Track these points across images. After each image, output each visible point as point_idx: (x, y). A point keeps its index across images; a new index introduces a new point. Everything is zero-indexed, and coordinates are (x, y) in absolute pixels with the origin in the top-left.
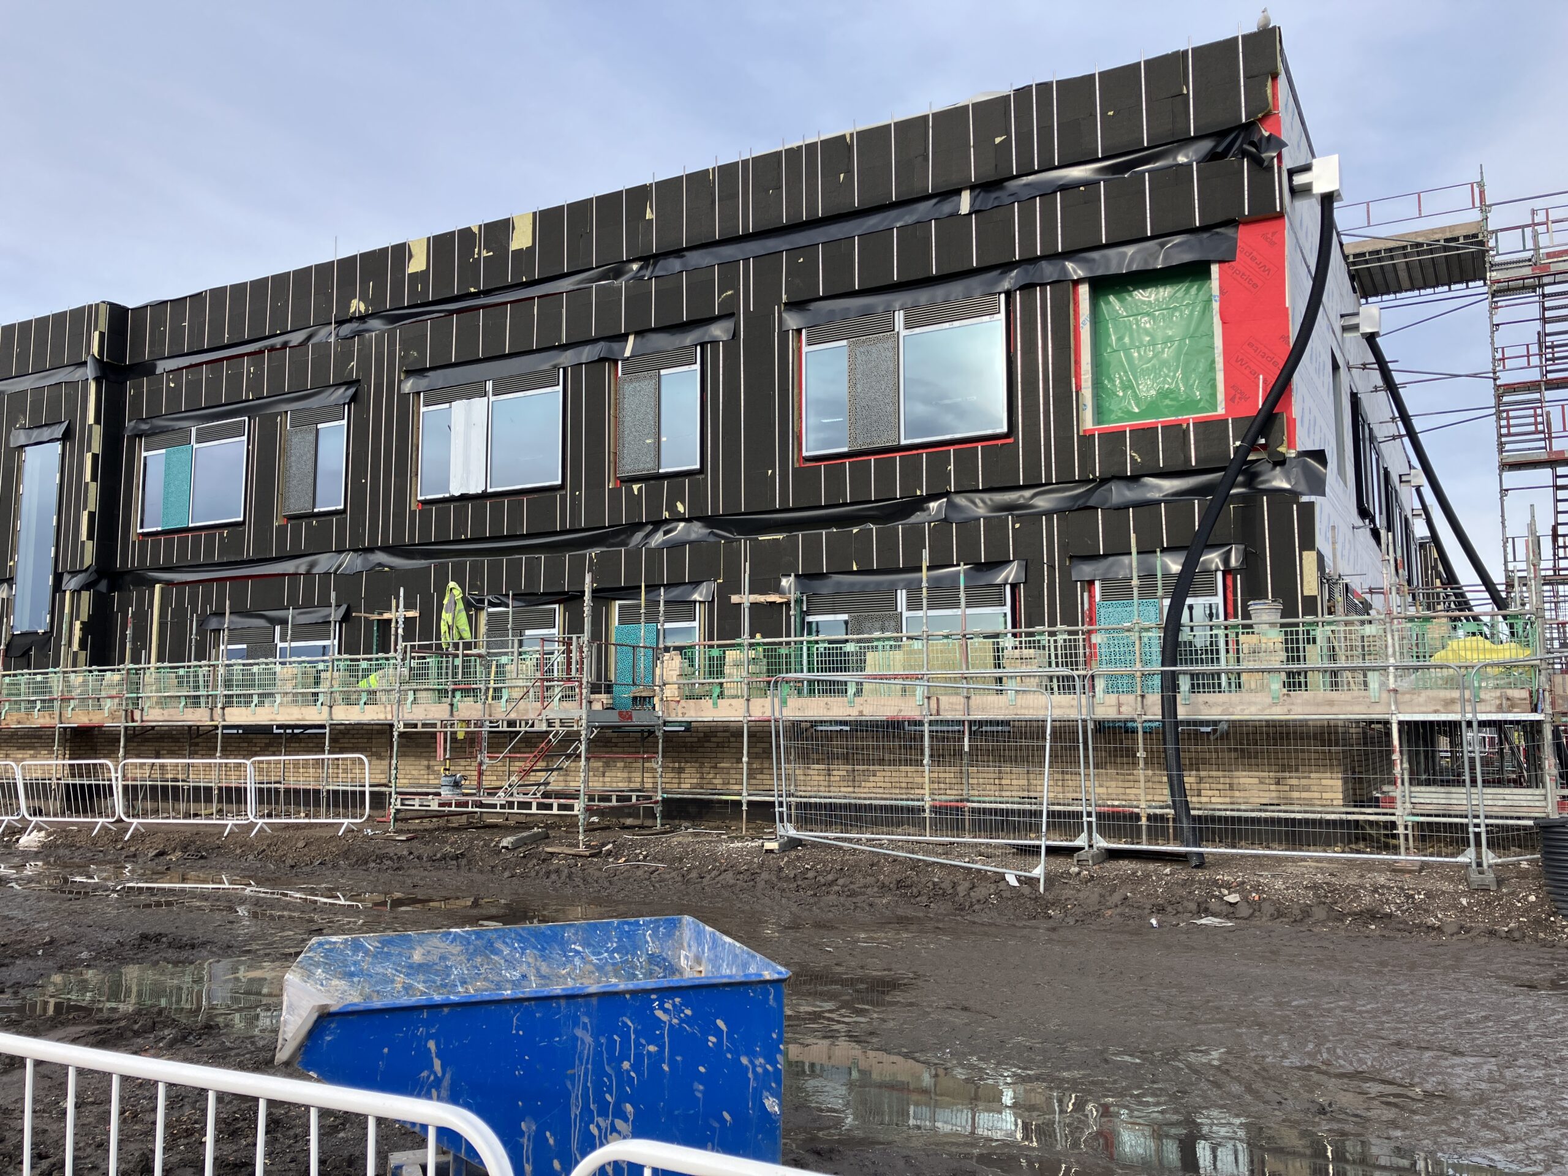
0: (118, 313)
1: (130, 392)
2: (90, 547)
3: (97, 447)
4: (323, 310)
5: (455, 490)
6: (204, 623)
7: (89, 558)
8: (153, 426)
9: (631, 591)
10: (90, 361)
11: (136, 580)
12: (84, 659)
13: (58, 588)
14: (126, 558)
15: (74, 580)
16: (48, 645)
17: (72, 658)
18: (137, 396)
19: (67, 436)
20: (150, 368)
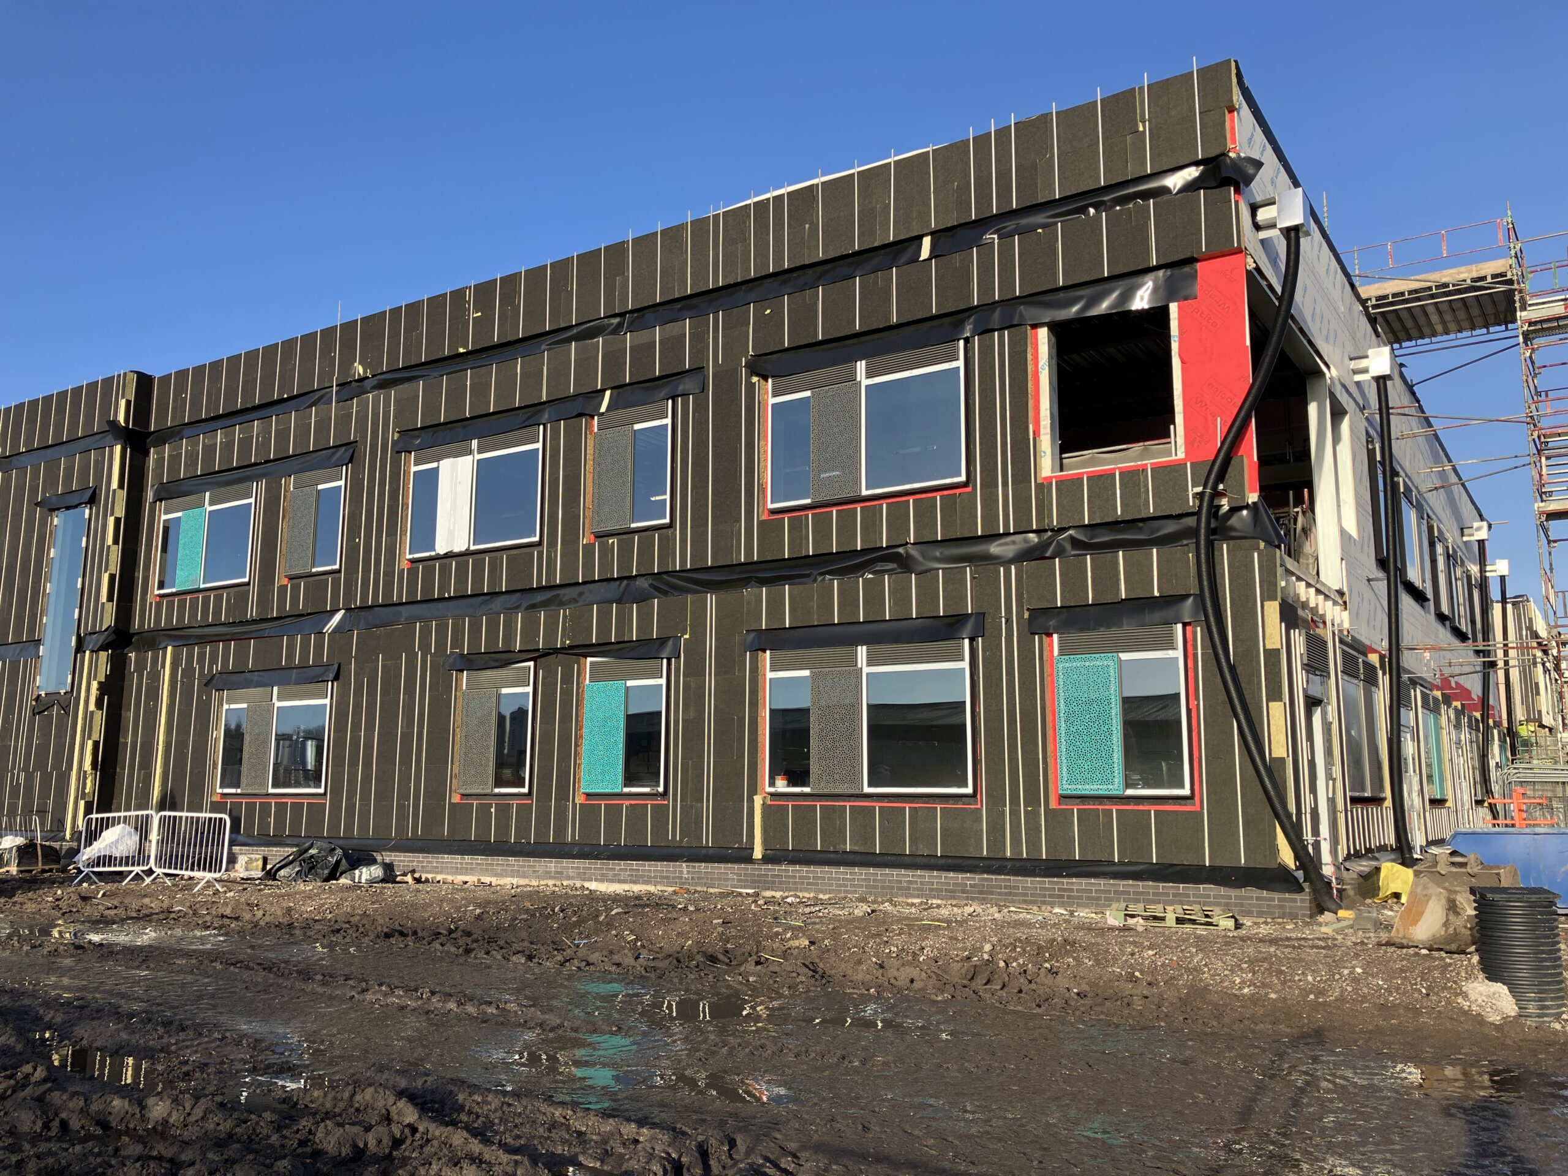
0: (144, 382)
1: (152, 456)
2: (110, 611)
3: (120, 511)
4: (326, 374)
5: (441, 548)
6: (209, 683)
7: (108, 619)
8: (170, 492)
9: (602, 648)
10: (114, 424)
11: (152, 641)
12: (100, 718)
13: (80, 648)
14: (144, 619)
15: (92, 642)
16: (66, 703)
17: (89, 717)
18: (160, 461)
19: (92, 500)
20: (165, 436)
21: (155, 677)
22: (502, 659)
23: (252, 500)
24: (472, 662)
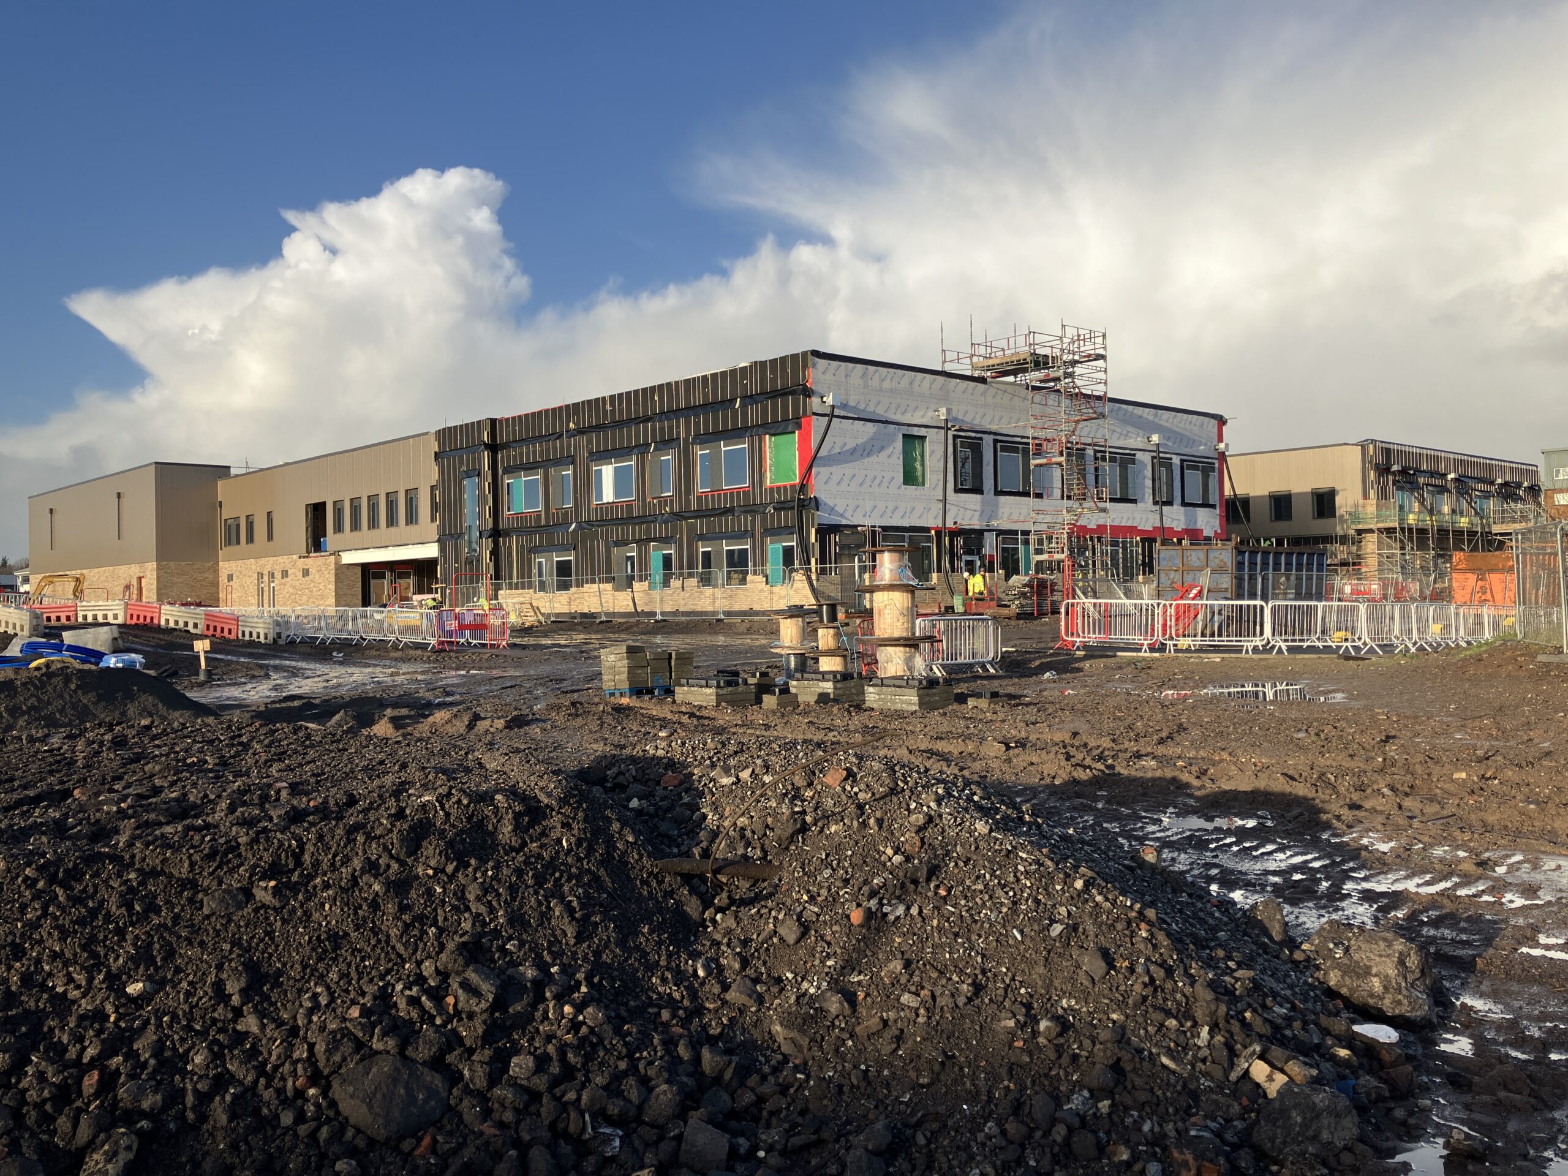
0: (493, 422)
1: (500, 455)
2: (491, 521)
3: (490, 479)
4: (561, 426)
5: (605, 501)
6: (530, 551)
7: (490, 525)
8: (509, 470)
9: (655, 540)
10: (484, 443)
11: (507, 533)
12: (492, 565)
13: (481, 537)
14: (504, 524)
15: (486, 534)
16: (479, 560)
17: (488, 565)
18: (503, 457)
19: (479, 475)
20: (506, 446)
21: (510, 548)
22: (626, 543)
23: (539, 476)
24: (617, 544)
